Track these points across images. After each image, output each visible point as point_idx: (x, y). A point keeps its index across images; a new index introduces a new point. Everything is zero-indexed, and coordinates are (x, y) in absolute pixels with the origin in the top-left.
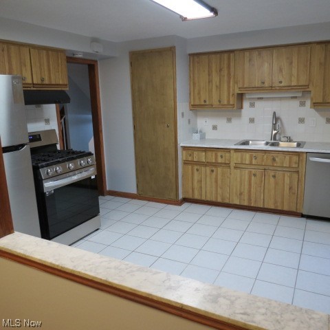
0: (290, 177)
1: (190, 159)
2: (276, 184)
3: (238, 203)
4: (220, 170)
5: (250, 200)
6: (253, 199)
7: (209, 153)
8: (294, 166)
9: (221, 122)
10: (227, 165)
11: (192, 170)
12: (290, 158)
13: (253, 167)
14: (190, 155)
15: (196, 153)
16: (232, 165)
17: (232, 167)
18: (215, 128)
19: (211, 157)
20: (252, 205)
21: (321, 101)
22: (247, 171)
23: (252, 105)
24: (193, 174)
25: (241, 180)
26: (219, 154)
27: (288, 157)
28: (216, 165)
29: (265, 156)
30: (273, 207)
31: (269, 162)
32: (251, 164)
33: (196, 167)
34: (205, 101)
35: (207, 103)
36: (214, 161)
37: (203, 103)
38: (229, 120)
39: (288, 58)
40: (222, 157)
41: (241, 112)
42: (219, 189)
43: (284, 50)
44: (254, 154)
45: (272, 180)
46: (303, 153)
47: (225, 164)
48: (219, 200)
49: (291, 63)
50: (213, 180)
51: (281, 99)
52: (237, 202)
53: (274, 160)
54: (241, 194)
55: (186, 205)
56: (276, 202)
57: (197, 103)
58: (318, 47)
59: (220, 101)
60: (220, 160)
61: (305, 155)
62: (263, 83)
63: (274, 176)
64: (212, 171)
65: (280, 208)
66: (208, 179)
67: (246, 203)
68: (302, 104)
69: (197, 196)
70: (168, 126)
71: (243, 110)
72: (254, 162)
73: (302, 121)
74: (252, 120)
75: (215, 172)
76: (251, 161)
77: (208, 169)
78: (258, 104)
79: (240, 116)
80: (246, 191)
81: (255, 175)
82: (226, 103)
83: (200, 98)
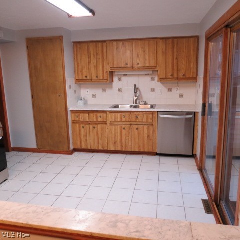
0: (148, 129)
1: (77, 119)
2: (139, 134)
3: (114, 150)
4: (100, 126)
5: (122, 146)
6: (124, 146)
7: (92, 115)
8: (150, 121)
9: (99, 92)
10: (105, 123)
11: (80, 128)
12: (147, 116)
13: (123, 123)
14: (78, 117)
15: (82, 115)
16: (109, 122)
17: (108, 124)
18: (94, 96)
19: (93, 118)
20: (124, 150)
21: (165, 77)
22: (119, 126)
23: (120, 80)
24: (80, 130)
25: (115, 133)
26: (99, 115)
27: (146, 116)
28: (97, 123)
29: (131, 116)
30: (137, 150)
31: (134, 119)
32: (121, 121)
33: (82, 126)
34: (87, 77)
35: (88, 78)
36: (95, 120)
37: (85, 78)
38: (104, 90)
39: (142, 48)
40: (101, 117)
41: (112, 84)
42: (100, 140)
43: (140, 42)
44: (123, 114)
45: (136, 131)
46: (155, 112)
47: (104, 122)
48: (101, 148)
49: (145, 52)
50: (96, 134)
51: (139, 75)
52: (113, 149)
53: (137, 117)
54: (115, 143)
55: (76, 154)
56: (139, 147)
57: (81, 79)
58: (161, 41)
59: (97, 77)
60: (99, 120)
61: (157, 113)
62: (127, 64)
63: (137, 129)
64: (95, 128)
65: (142, 151)
66: (92, 134)
67: (119, 149)
68: (153, 79)
69: (84, 147)
70: (60, 96)
71: (114, 84)
72: (123, 120)
73: (153, 90)
74: (120, 91)
75: (96, 128)
76: (121, 119)
77: (91, 127)
78: (124, 79)
79: (112, 87)
80: (119, 140)
81: (124, 129)
82: (102, 78)
83: (82, 75)
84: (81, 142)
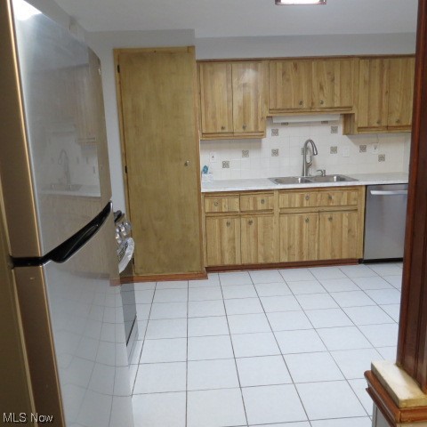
0: (349, 218)
1: (216, 209)
2: (333, 227)
3: (286, 261)
4: (260, 220)
5: (301, 253)
6: (305, 253)
7: (245, 198)
8: (353, 203)
10: (270, 211)
11: (220, 225)
12: (349, 195)
13: (304, 210)
14: (216, 204)
15: (225, 201)
16: (277, 211)
17: (277, 214)
18: (226, 165)
19: (248, 204)
20: (305, 260)
22: (297, 217)
23: (275, 133)
24: (221, 231)
25: (289, 230)
26: (259, 198)
27: (345, 194)
28: (255, 213)
29: (319, 196)
30: (329, 257)
31: (325, 202)
32: (302, 207)
33: (225, 221)
34: (223, 128)
35: (226, 130)
36: (252, 209)
37: (220, 131)
38: (245, 154)
39: (329, 73)
40: (263, 201)
41: (261, 141)
42: (259, 246)
43: (324, 62)
44: (306, 194)
45: (328, 223)
46: (361, 186)
47: (268, 210)
48: (261, 261)
49: (333, 80)
50: (252, 235)
51: (309, 124)
52: (284, 259)
53: (330, 198)
54: (290, 248)
55: (211, 276)
56: (333, 251)
59: (244, 127)
60: (260, 206)
61: (364, 189)
62: (301, 103)
63: (331, 219)
64: (250, 223)
65: (337, 258)
66: (244, 235)
67: (296, 259)
68: (334, 130)
69: (227, 262)
71: (264, 140)
72: (306, 203)
73: (334, 150)
74: (275, 153)
75: (253, 224)
76: (302, 203)
77: (244, 221)
78: (283, 131)
79: (259, 147)
80: (296, 243)
81: (307, 221)
82: (253, 129)
84: (222, 253)
